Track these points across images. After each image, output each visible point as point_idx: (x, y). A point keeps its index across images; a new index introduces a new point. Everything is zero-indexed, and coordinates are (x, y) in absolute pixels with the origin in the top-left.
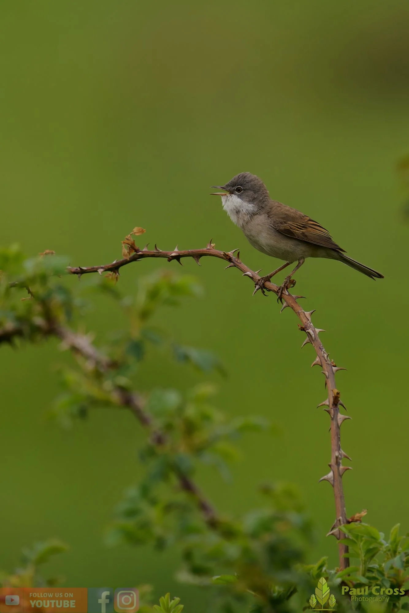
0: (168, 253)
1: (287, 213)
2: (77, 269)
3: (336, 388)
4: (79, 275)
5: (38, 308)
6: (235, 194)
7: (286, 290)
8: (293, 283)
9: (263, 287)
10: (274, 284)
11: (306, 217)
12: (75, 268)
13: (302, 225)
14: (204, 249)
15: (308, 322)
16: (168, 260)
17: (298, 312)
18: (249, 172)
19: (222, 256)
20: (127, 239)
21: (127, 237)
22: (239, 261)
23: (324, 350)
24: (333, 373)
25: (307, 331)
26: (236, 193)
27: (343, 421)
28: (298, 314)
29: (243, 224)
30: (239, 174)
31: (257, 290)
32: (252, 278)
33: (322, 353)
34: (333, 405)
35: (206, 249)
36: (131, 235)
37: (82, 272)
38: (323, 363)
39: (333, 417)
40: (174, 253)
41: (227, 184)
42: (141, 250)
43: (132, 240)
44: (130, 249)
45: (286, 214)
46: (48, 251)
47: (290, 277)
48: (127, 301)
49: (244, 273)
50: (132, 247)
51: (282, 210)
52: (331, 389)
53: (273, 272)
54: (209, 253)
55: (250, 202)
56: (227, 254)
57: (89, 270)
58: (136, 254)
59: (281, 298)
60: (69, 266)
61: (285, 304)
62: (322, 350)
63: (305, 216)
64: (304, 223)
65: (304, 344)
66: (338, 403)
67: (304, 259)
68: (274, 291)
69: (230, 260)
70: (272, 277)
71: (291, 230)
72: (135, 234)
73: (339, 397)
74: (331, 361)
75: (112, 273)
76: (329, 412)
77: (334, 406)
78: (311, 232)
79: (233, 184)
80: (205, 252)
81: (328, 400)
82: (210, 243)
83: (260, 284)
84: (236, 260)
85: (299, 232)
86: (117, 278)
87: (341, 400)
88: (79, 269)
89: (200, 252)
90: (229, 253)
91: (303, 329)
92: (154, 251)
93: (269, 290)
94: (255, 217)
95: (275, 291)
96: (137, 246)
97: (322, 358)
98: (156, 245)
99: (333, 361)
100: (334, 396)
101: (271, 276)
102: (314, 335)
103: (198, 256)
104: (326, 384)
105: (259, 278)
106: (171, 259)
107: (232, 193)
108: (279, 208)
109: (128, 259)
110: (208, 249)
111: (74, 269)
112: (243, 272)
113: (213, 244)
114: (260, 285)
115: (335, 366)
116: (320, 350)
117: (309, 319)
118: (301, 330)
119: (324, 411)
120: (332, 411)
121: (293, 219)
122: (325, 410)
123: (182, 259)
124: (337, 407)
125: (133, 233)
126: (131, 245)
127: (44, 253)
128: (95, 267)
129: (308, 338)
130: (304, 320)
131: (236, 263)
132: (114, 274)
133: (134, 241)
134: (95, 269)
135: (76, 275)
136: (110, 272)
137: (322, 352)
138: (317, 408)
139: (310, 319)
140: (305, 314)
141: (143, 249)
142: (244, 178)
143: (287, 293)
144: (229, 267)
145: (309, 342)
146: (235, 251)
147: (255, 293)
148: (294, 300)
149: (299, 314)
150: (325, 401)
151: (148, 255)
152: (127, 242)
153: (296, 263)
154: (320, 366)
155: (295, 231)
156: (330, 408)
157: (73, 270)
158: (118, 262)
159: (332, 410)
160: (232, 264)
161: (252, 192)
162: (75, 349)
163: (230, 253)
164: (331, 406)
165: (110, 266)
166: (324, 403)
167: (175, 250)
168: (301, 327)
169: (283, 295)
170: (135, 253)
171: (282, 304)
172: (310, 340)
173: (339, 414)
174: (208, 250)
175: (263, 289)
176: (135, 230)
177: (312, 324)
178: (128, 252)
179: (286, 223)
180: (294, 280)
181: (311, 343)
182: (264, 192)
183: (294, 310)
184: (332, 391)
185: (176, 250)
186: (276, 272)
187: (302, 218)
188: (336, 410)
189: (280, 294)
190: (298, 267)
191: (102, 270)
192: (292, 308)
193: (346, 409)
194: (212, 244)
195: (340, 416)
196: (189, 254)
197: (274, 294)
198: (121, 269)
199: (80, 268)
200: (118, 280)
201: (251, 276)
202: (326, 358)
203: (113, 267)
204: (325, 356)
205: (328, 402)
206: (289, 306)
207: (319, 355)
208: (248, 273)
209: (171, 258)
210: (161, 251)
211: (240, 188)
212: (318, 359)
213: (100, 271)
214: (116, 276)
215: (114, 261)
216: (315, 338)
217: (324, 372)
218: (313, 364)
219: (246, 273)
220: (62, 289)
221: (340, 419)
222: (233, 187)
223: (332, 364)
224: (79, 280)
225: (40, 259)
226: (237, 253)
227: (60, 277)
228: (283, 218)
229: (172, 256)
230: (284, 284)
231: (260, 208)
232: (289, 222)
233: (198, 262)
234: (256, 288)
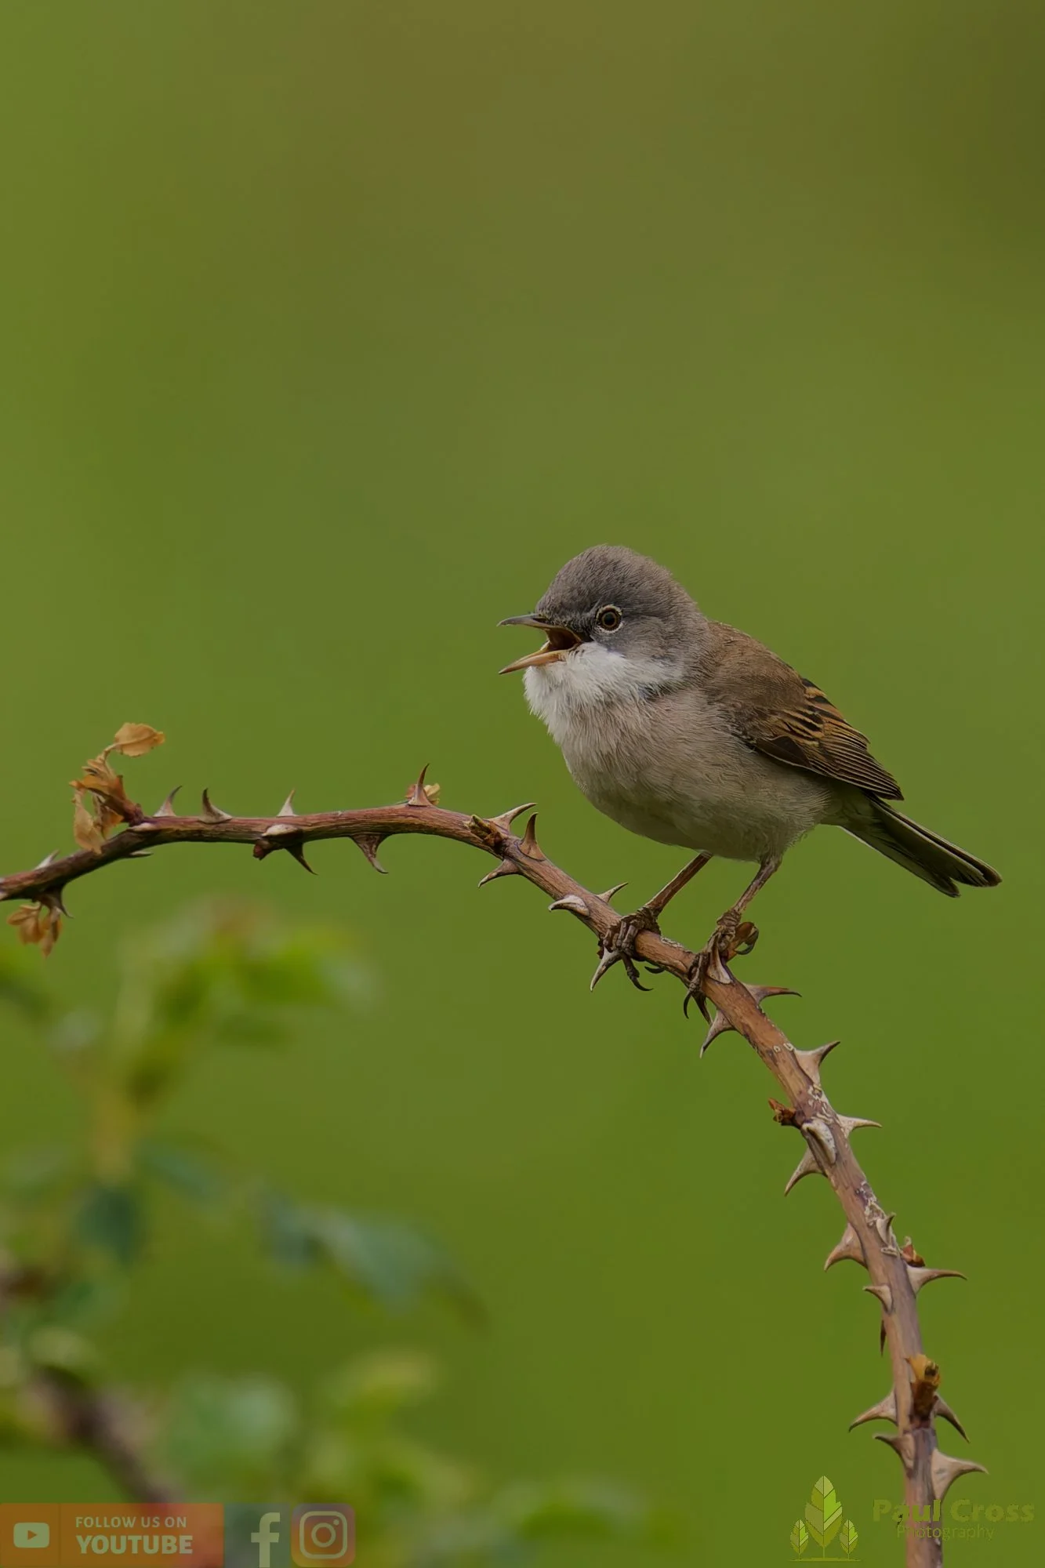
0: (255, 825)
3: (922, 1353)
6: (599, 638)
7: (720, 967)
8: (747, 935)
9: (631, 954)
10: (672, 943)
14: (396, 807)
15: (811, 1089)
16: (254, 851)
17: (771, 1052)
19: (469, 832)
20: (93, 772)
21: (91, 765)
22: (533, 854)
23: (872, 1200)
24: (912, 1293)
25: (805, 1126)
26: (599, 632)
27: (953, 1480)
28: (769, 1058)
31: (608, 965)
32: (585, 918)
33: (868, 1211)
34: (911, 1418)
35: (403, 806)
36: (107, 753)
38: (868, 1253)
39: (910, 1463)
40: (279, 823)
42: (146, 814)
43: (113, 776)
44: (104, 811)
47: (734, 915)
49: (557, 900)
50: (114, 804)
52: (905, 1355)
54: (417, 821)
56: (487, 824)
58: (128, 831)
59: (700, 998)
61: (717, 1021)
62: (865, 1203)
65: (795, 1176)
66: (930, 1407)
68: (675, 970)
69: (499, 847)
70: (660, 911)
71: (792, 737)
72: (122, 753)
73: (935, 1388)
74: (901, 1242)
75: (37, 905)
76: (895, 1445)
77: (917, 1422)
80: (403, 820)
81: (890, 1398)
82: (422, 782)
83: (617, 943)
84: (524, 847)
85: (810, 744)
86: (55, 926)
87: (944, 1398)
89: (382, 817)
90: (496, 820)
91: (790, 1119)
92: (197, 816)
93: (659, 968)
95: (681, 972)
96: (133, 797)
97: (870, 1234)
98: (205, 792)
99: (909, 1243)
100: (914, 1380)
101: (656, 910)
102: (832, 1142)
103: (372, 834)
104: (883, 1334)
105: (615, 918)
106: (266, 846)
109: (99, 852)
110: (410, 805)
112: (551, 895)
113: (432, 784)
114: (617, 947)
115: (919, 1264)
116: (860, 1203)
117: (814, 1079)
118: (784, 1123)
119: (880, 1441)
120: (909, 1443)
122: (879, 1438)
123: (308, 848)
124: (927, 1426)
125: (113, 748)
126: (108, 793)
129: (809, 1154)
130: (795, 1083)
131: (524, 860)
132: (44, 909)
133: (120, 777)
136: (26, 904)
137: (867, 1208)
138: (850, 1430)
139: (816, 1079)
140: (796, 1060)
141: (156, 811)
143: (726, 976)
144: (494, 874)
145: (814, 1172)
146: (520, 812)
147: (597, 980)
148: (754, 1002)
149: (774, 1061)
150: (883, 1403)
151: (178, 832)
152: (92, 781)
154: (860, 1262)
155: (802, 741)
156: (901, 1432)
158: (60, 860)
159: (909, 1436)
160: (507, 864)
163: (498, 822)
164: (904, 1422)
165: (28, 879)
166: (875, 1410)
167: (282, 813)
168: (783, 1113)
170: (125, 826)
171: (708, 1020)
172: (818, 1162)
173: (936, 1452)
174: (413, 811)
175: (633, 961)
176: (124, 733)
177: (824, 1099)
178: (96, 824)
180: (751, 925)
181: (824, 1174)
183: (754, 1044)
184: (908, 1361)
185: (286, 811)
188: (925, 1437)
189: (696, 981)
192: (747, 1036)
193: (962, 1434)
194: (427, 788)
195: (942, 1462)
196: (337, 826)
197: (677, 984)
198: (71, 891)
200: (62, 932)
201: (582, 909)
202: (882, 1233)
203: (40, 881)
204: (880, 1223)
205: (894, 1404)
206: (733, 1028)
207: (856, 1223)
208: (569, 899)
209: (266, 843)
210: (227, 816)
211: (612, 611)
212: (849, 1237)
214: (52, 918)
215: (41, 862)
216: (837, 1155)
217: (877, 1288)
218: (832, 1255)
219: (562, 898)
221: (941, 1471)
222: (583, 611)
223: (907, 1257)
226: (525, 818)
229: (270, 838)
230: (711, 944)
233: (375, 856)
234: (601, 958)
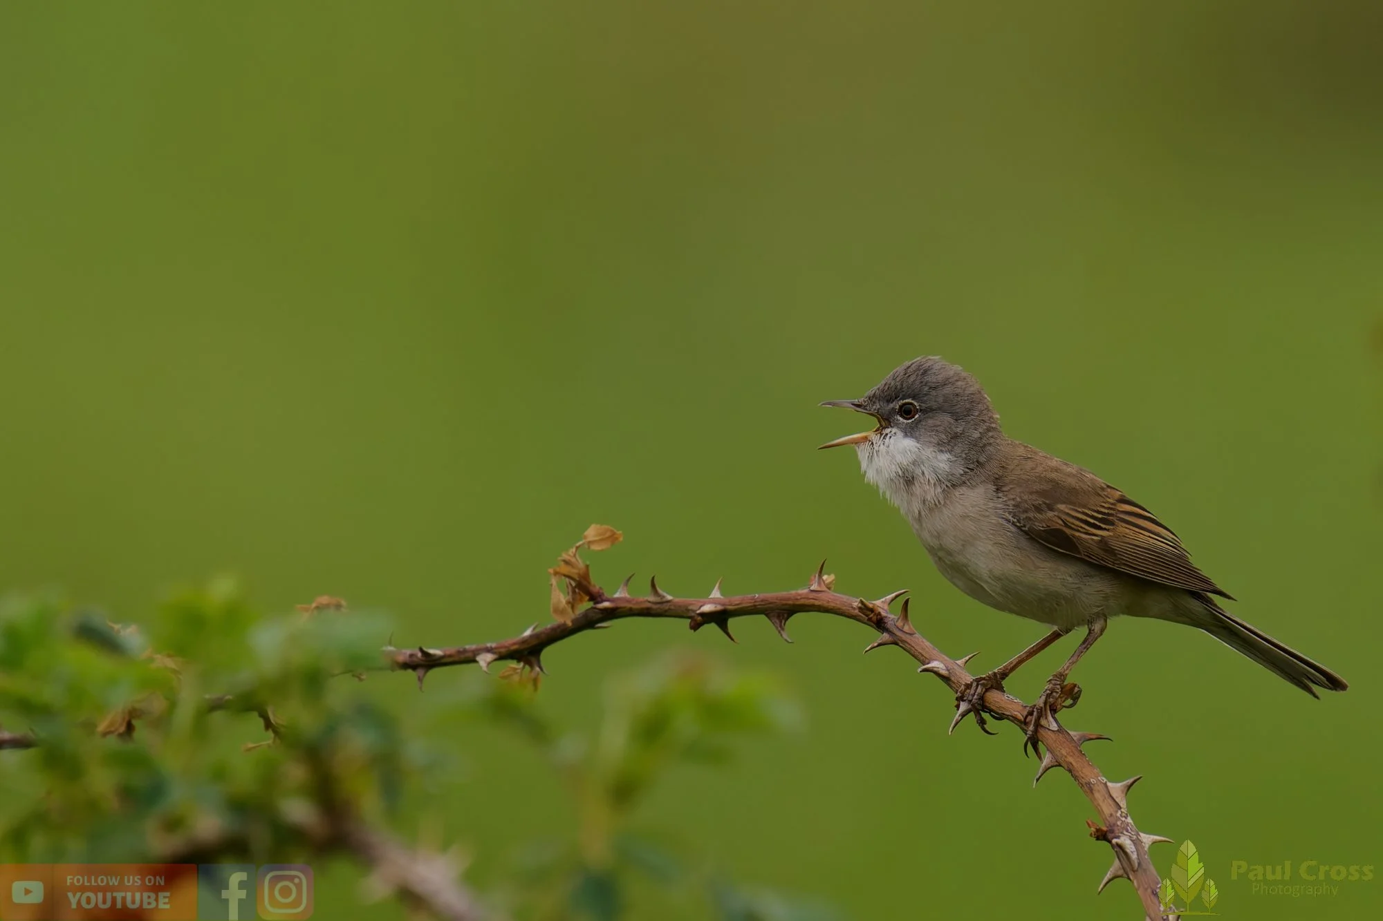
0: (691, 604)
1: (1054, 475)
2: (411, 656)
4: (420, 672)
5: (295, 773)
6: (897, 425)
7: (1050, 718)
8: (1073, 694)
9: (980, 708)
10: (1013, 699)
11: (1109, 490)
12: (408, 652)
13: (1100, 516)
14: (801, 591)
15: (1119, 812)
16: (690, 625)
17: (1089, 783)
18: (937, 357)
19: (857, 611)
20: (567, 562)
21: (565, 556)
22: (906, 628)
25: (1114, 841)
26: (897, 420)
28: (1089, 788)
29: (920, 513)
30: (908, 363)
31: (963, 715)
32: (946, 679)
35: (806, 590)
36: (577, 548)
37: (429, 663)
40: (708, 602)
41: (870, 392)
42: (607, 594)
43: (581, 565)
44: (574, 592)
45: (1052, 480)
46: (324, 599)
47: (1061, 676)
48: (570, 747)
49: (924, 664)
50: (582, 587)
51: (1040, 469)
53: (1011, 663)
54: (817, 603)
55: (940, 446)
56: (871, 606)
57: (450, 656)
58: (593, 608)
59: (1034, 741)
60: (390, 644)
61: (1047, 759)
63: (1108, 486)
64: (1103, 507)
65: (1105, 879)
67: (1106, 621)
68: (1014, 719)
69: (879, 623)
70: (1007, 676)
71: (1065, 529)
72: (589, 547)
75: (522, 664)
78: (1128, 540)
79: (889, 395)
80: (802, 602)
82: (820, 572)
83: (970, 698)
84: (900, 624)
85: (1089, 538)
86: (535, 681)
88: (419, 655)
89: (789, 599)
90: (878, 602)
91: (1102, 836)
92: (646, 598)
93: (1000, 717)
94: (957, 494)
95: (1019, 721)
96: (596, 583)
98: (653, 578)
101: (1004, 675)
102: (1136, 854)
103: (781, 612)
105: (969, 678)
106: (699, 621)
107: (885, 421)
108: (1030, 464)
109: (569, 623)
110: (812, 591)
111: (404, 654)
112: (919, 660)
113: (829, 574)
114: (970, 701)
116: (1156, 901)
117: (1122, 805)
118: (1098, 838)
121: (1072, 495)
123: (732, 623)
125: (582, 544)
126: (577, 578)
127: (314, 604)
128: (467, 647)
129: (1117, 863)
130: (1107, 809)
131: (899, 633)
132: (527, 667)
133: (587, 566)
134: (470, 655)
135: (410, 671)
136: (513, 664)
137: (1161, 905)
139: (1123, 804)
140: (1108, 789)
141: (615, 593)
142: (922, 374)
144: (876, 644)
145: (1120, 876)
146: (897, 596)
147: (955, 726)
148: (1077, 745)
149: (1091, 790)
151: (631, 609)
152: (565, 569)
153: (1081, 632)
155: (1077, 534)
157: (401, 659)
158: (538, 630)
160: (886, 636)
161: (947, 419)
162: (411, 898)
163: (880, 604)
165: (514, 644)
167: (712, 596)
168: (1098, 830)
169: (1042, 731)
170: (591, 604)
171: (1040, 758)
172: (1124, 868)
174: (814, 595)
175: (982, 712)
176: (591, 532)
177: (1129, 820)
178: (568, 603)
179: (1051, 509)
180: (1075, 686)
181: (1129, 878)
182: (986, 418)
183: (1076, 778)
185: (716, 594)
186: (1020, 662)
187: (1099, 491)
189: (1031, 728)
190: (1087, 643)
191: (489, 657)
192: (1070, 771)
194: (825, 577)
196: (755, 606)
197: (1016, 729)
198: (547, 654)
199: (421, 650)
200: (541, 685)
201: (944, 672)
203: (526, 646)
204: (1172, 917)
206: (1060, 765)
207: (1152, 916)
208: (934, 664)
209: (699, 618)
210: (669, 597)
211: (911, 404)
213: (484, 659)
214: (533, 675)
215: (525, 630)
216: (1139, 863)
219: (929, 663)
220: (369, 714)
222: (889, 401)
224: (421, 688)
225: (302, 621)
226: (901, 601)
227: (361, 680)
228: (1041, 493)
229: (702, 615)
230: (1044, 698)
231: (971, 466)
232: (1062, 507)
233: (783, 629)
234: (958, 709)
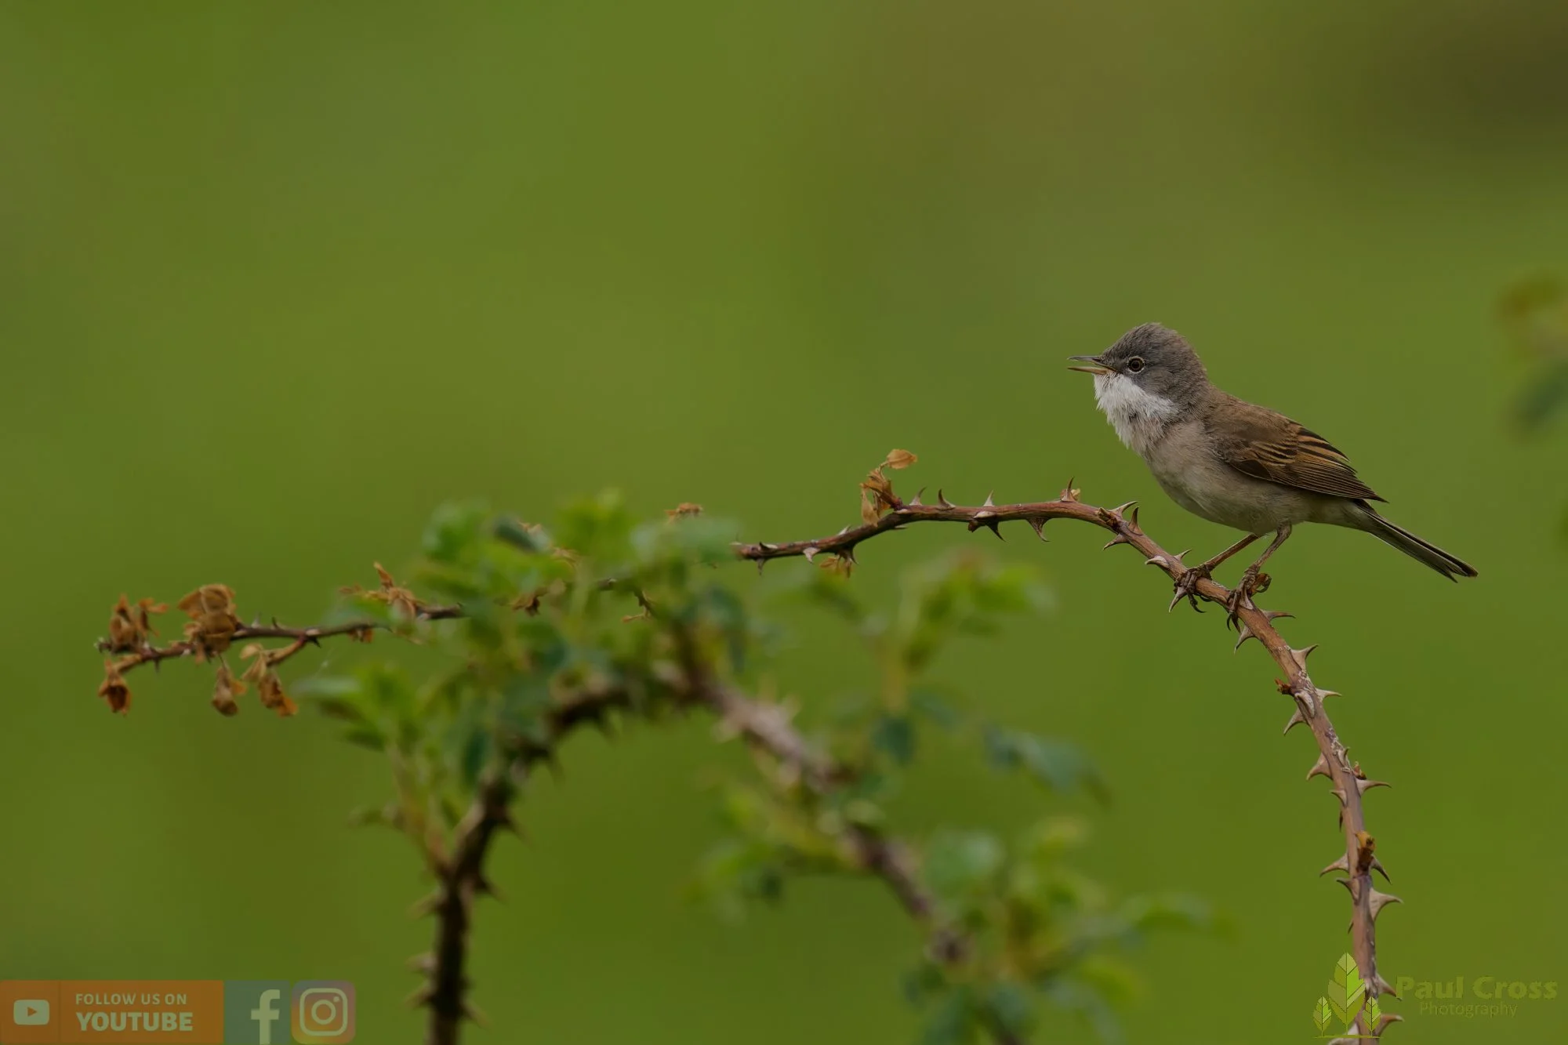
0: (970, 511)
1: (1249, 419)
2: (753, 549)
3: (1365, 830)
4: (760, 561)
5: (664, 641)
6: (1127, 375)
7: (1247, 600)
8: (1264, 581)
9: (1193, 592)
10: (1219, 585)
11: (1292, 425)
12: (751, 546)
13: (1285, 448)
14: (1054, 502)
15: (1300, 673)
16: (969, 526)
17: (1277, 650)
18: (1159, 324)
19: (1098, 518)
20: (874, 478)
21: (872, 474)
22: (1136, 531)
23: (1336, 739)
24: (1359, 795)
25: (1296, 695)
26: (1128, 372)
27: (1382, 906)
28: (1276, 654)
29: (1147, 446)
30: (1135, 328)
31: (1180, 598)
32: (1166, 570)
33: (1333, 746)
34: (1357, 869)
35: (1058, 501)
36: (882, 467)
37: (767, 554)
38: (1334, 770)
39: (1357, 896)
40: (983, 510)
41: (1107, 350)
42: (904, 503)
43: (884, 479)
44: (879, 501)
45: (1247, 423)
46: (686, 506)
47: (1255, 568)
48: (874, 623)
49: (1149, 558)
50: (885, 497)
51: (1238, 414)
52: (1354, 832)
53: (1217, 558)
54: (1066, 511)
55: (1162, 393)
56: (1108, 513)
57: (784, 550)
58: (893, 513)
59: (1235, 618)
60: (737, 540)
61: (1245, 632)
62: (1332, 741)
63: (1291, 422)
64: (1288, 441)
65: (1289, 724)
66: (1369, 863)
67: (1291, 526)
68: (1219, 601)
69: (1115, 527)
70: (1214, 568)
71: (1259, 461)
72: (891, 467)
73: (1372, 852)
74: (1353, 764)
75: (838, 556)
76: (1347, 885)
77: (1361, 872)
78: (1306, 465)
79: (1122, 352)
80: (1055, 510)
81: (1345, 858)
82: (1070, 487)
83: (1185, 584)
84: (1131, 527)
85: (1276, 465)
86: (848, 569)
87: (1377, 859)
88: (759, 548)
89: (1045, 507)
90: (1114, 511)
91: (1287, 690)
92: (935, 506)
93: (1208, 599)
94: (1176, 428)
95: (1223, 601)
96: (897, 494)
97: (1334, 759)
98: (940, 492)
99: (1357, 765)
100: (1359, 847)
101: (1211, 567)
102: (1313, 704)
103: (1039, 517)
104: (1341, 819)
105: (1184, 569)
106: (976, 524)
107: (1119, 370)
108: (1231, 410)
109: (876, 525)
110: (1063, 502)
111: (748, 548)
112: (1146, 555)
113: (1075, 489)
114: (1185, 587)
115: (1364, 777)
116: (1329, 741)
117: (1302, 667)
118: (1284, 692)
119: (1339, 883)
120: (1356, 884)
121: (1264, 434)
122: (1338, 881)
123: (1001, 525)
124: (1367, 874)
125: (886, 464)
126: (882, 490)
127: (678, 510)
128: (797, 543)
129: (1298, 711)
130: (1291, 669)
131: (1130, 534)
132: (842, 559)
133: (889, 482)
134: (796, 549)
135: (752, 561)
136: (831, 556)
137: (1333, 744)
138: (1320, 876)
139: (1303, 666)
140: (1292, 656)
141: (911, 502)
142: (1147, 337)
143: (1251, 605)
144: (1112, 543)
145: (1301, 721)
146: (1128, 506)
147: (1173, 607)
148: (1267, 621)
149: (1279, 656)
150: (1341, 859)
151: (923, 515)
152: (872, 484)
154: (1328, 776)
155: (1269, 463)
156: (1352, 877)
157: (745, 551)
158: (853, 529)
159: (1356, 879)
160: (1120, 537)
161: (1167, 372)
162: (753, 738)
163: (1116, 512)
164: (1353, 871)
165: (833, 541)
166: (1336, 864)
167: (985, 505)
168: (1284, 687)
169: (1241, 611)
170: (892, 511)
171: (1239, 631)
172: (1304, 716)
173: (1372, 890)
174: (1064, 505)
175: (1194, 596)
176: (893, 455)
177: (1308, 679)
178: (875, 509)
179: (1248, 446)
180: (1266, 575)
181: (1307, 723)
182: (1196, 371)
183: (1267, 646)
184: (1356, 836)
185: (988, 503)
186: (1225, 557)
187: (1284, 427)
188: (1366, 881)
189: (1233, 607)
190: (1276, 543)
191: (814, 550)
192: (1262, 640)
193: (1388, 880)
194: (1073, 491)
195: (1375, 896)
196: (1019, 513)
197: (1221, 609)
198: (858, 548)
199: (761, 544)
200: (852, 574)
201: (1165, 565)
202: (1341, 758)
203: (841, 543)
204: (1341, 752)
205: (1347, 861)
206: (1254, 636)
207: (1326, 752)
208: (1158, 558)
209: (976, 522)
210: (952, 506)
211: (1139, 360)
212: (1322, 760)
213: (809, 552)
214: (847, 564)
215: (841, 530)
216: (1315, 711)
217: (1337, 792)
218: (1311, 771)
219: (1154, 557)
220: (722, 597)
221: (1375, 901)
222: (1121, 357)
223: (1357, 773)
224: (760, 574)
225: (669, 524)
226: (1131, 510)
227: (715, 567)
228: (1241, 433)
229: (979, 519)
230: (1242, 585)
231: (1185, 408)
232: (1254, 443)
233: (1041, 531)
234: (1176, 593)
